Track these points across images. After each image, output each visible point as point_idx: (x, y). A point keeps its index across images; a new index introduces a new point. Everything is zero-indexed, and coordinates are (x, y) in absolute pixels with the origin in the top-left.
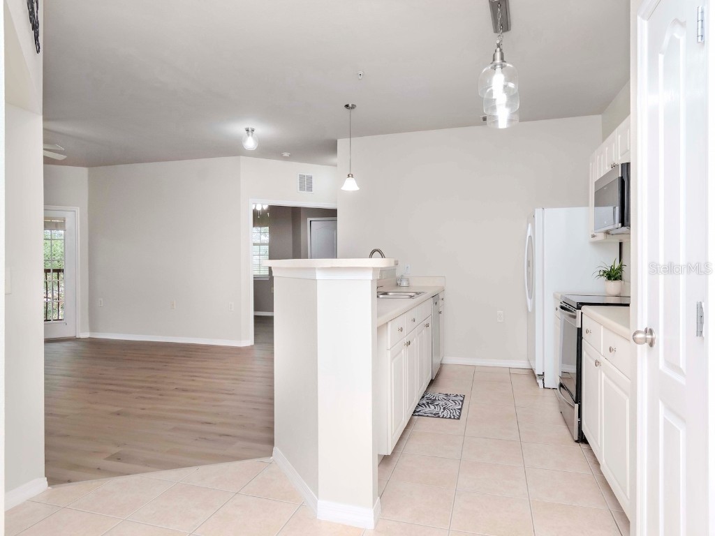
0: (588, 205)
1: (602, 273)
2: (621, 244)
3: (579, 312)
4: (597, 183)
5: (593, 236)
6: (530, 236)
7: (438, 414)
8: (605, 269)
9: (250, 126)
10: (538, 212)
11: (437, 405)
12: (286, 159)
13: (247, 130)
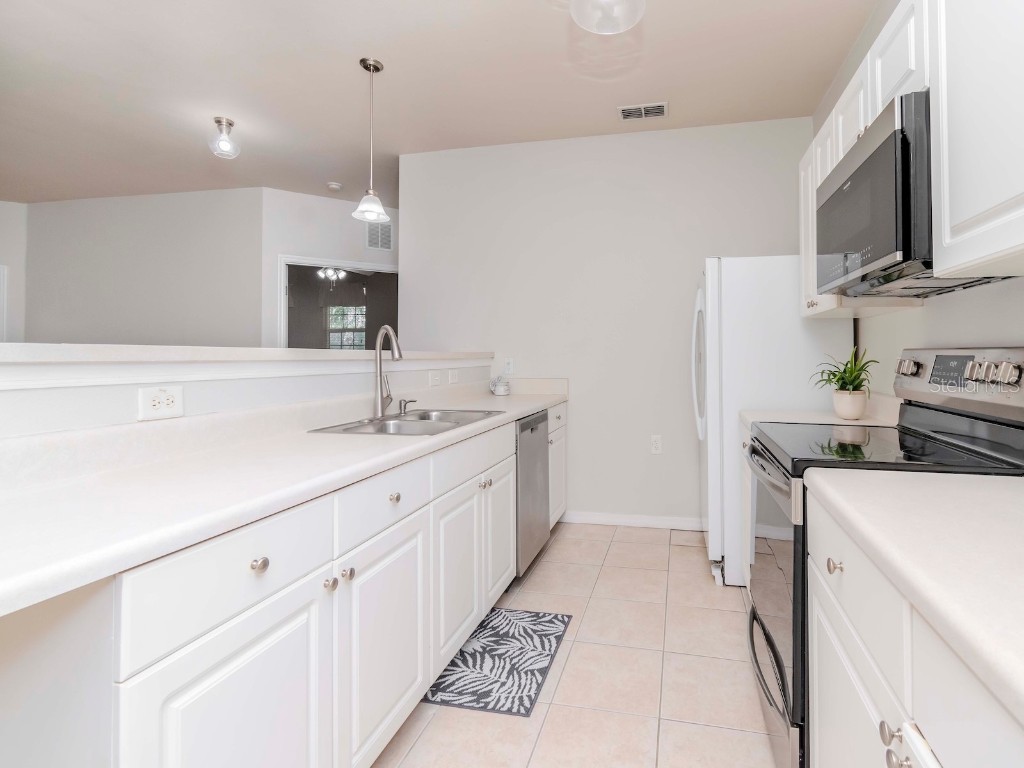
0: (796, 251)
1: (825, 377)
2: (856, 321)
3: (796, 483)
4: (819, 191)
5: (811, 305)
6: (700, 311)
7: (487, 694)
8: (834, 369)
9: (225, 116)
10: (711, 263)
11: (500, 656)
12: (333, 193)
13: (218, 122)
